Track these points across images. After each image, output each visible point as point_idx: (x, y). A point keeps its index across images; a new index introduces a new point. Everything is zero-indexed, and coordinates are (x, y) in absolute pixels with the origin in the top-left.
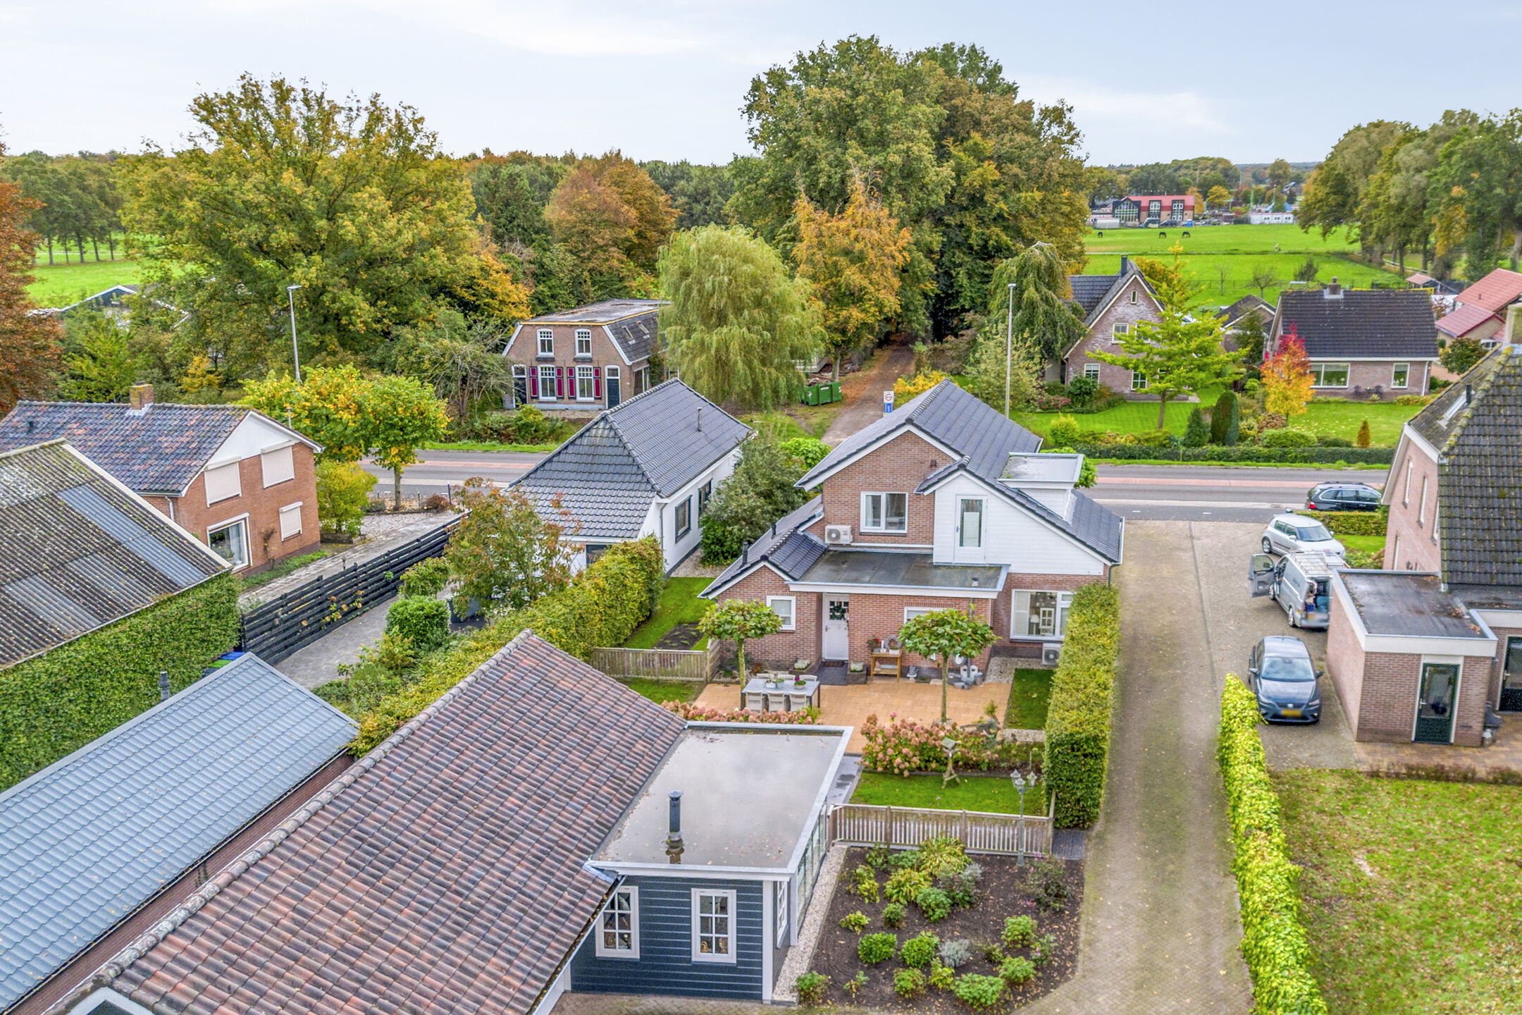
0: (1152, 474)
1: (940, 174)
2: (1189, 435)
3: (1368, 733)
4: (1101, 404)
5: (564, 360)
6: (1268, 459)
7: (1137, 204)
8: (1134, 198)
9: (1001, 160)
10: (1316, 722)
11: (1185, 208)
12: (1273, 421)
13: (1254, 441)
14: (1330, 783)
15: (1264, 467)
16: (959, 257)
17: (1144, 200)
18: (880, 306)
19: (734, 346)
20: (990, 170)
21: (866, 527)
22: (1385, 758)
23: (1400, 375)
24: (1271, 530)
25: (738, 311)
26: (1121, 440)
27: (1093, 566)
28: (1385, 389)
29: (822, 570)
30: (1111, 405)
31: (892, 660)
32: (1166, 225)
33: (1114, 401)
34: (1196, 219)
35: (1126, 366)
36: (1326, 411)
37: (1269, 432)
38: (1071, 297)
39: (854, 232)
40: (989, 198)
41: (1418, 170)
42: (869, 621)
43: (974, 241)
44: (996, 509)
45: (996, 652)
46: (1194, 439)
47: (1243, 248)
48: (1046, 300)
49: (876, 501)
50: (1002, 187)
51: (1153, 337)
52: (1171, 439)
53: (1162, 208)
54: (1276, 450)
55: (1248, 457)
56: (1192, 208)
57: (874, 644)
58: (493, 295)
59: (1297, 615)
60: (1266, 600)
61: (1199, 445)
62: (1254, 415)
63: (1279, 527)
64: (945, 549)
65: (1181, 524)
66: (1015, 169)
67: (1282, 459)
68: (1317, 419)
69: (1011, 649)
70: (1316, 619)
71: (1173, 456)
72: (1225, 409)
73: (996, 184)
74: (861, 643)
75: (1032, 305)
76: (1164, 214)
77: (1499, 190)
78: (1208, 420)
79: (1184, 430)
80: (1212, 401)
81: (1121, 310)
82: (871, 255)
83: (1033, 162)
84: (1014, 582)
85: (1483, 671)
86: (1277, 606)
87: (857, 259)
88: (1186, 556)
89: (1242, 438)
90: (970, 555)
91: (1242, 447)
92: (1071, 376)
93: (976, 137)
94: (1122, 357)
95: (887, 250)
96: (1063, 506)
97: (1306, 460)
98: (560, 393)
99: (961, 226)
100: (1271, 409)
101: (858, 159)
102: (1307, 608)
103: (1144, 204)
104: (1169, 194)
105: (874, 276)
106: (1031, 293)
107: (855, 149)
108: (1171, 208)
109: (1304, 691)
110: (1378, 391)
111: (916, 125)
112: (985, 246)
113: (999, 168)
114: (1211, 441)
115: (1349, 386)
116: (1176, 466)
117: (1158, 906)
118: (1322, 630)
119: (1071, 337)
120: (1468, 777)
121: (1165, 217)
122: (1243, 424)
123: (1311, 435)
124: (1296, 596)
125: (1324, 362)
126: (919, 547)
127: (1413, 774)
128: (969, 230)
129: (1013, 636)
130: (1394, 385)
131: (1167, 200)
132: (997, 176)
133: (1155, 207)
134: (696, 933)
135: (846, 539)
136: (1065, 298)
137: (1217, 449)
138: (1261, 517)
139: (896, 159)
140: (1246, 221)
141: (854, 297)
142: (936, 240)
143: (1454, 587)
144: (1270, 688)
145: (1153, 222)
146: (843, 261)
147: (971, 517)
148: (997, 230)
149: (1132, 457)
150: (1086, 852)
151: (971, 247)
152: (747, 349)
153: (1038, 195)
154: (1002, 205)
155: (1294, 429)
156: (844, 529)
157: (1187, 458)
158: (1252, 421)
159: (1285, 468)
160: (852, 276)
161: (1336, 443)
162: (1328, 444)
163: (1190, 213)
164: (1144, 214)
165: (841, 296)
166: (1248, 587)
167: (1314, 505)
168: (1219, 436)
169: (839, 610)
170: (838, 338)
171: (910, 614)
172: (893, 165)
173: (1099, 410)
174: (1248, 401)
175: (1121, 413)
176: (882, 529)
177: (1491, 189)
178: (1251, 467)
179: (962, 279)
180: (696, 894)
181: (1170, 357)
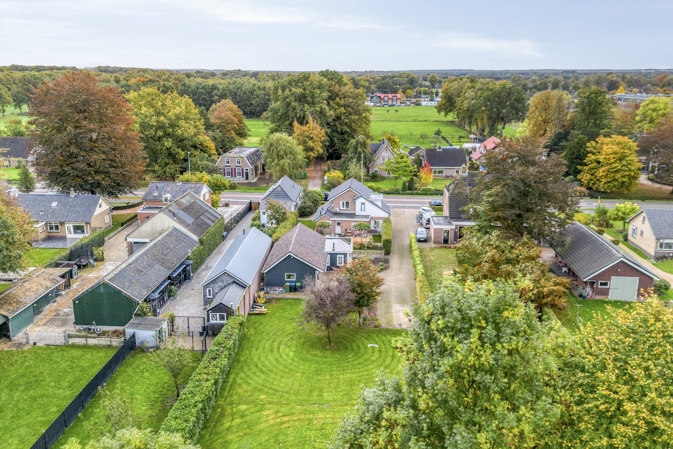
0: (394, 198)
1: (331, 113)
2: (403, 188)
3: (435, 242)
4: (379, 179)
5: (233, 166)
6: (422, 194)
7: (380, 97)
8: (378, 95)
9: (345, 106)
10: (427, 241)
11: (397, 99)
12: (424, 185)
13: (419, 190)
14: (428, 249)
15: (421, 196)
16: (335, 134)
17: (382, 96)
18: (318, 151)
19: (286, 164)
20: (343, 110)
21: (341, 208)
22: (437, 245)
23: (457, 172)
24: (421, 210)
25: (286, 155)
26: (386, 190)
27: (386, 215)
28: (454, 176)
29: (334, 216)
30: (382, 180)
31: (350, 233)
32: (390, 106)
33: (383, 179)
34: (401, 103)
35: (386, 170)
36: (439, 181)
37: (422, 188)
38: (370, 150)
39: (310, 132)
40: (342, 118)
41: (473, 99)
42: (344, 225)
43: (338, 130)
44: (368, 204)
45: (368, 232)
46: (404, 189)
47: (418, 119)
48: (364, 151)
49: (343, 203)
50: (346, 114)
51: (393, 163)
52: (398, 189)
53: (389, 99)
54: (424, 192)
55: (417, 194)
56: (400, 99)
57: (346, 230)
58: (207, 147)
59: (424, 225)
60: (419, 223)
61: (405, 191)
62: (419, 183)
63: (423, 209)
64: (358, 212)
65: (402, 209)
66: (350, 109)
67: (426, 194)
68: (435, 184)
69: (371, 232)
70: (428, 226)
71: (399, 194)
72: (411, 182)
73: (344, 113)
74: (344, 230)
75: (360, 153)
76: (390, 101)
77: (495, 110)
78: (407, 184)
79: (401, 187)
80: (408, 179)
81: (383, 154)
82: (315, 137)
83: (355, 107)
84: (372, 218)
85: (453, 231)
86: (421, 224)
87: (311, 139)
88: (403, 216)
89: (416, 189)
90: (363, 213)
91: (416, 191)
92: (371, 172)
93: (338, 99)
94: (385, 167)
95: (319, 136)
96: (379, 204)
97: (432, 195)
98: (232, 175)
99: (335, 125)
100: (423, 181)
101: (308, 109)
102: (427, 224)
103: (382, 97)
104: (391, 93)
105: (316, 143)
106: (359, 150)
107: (307, 107)
108: (392, 99)
109: (425, 236)
110: (452, 176)
111: (323, 99)
112: (342, 131)
113: (345, 109)
114: (408, 190)
115: (444, 175)
116: (400, 196)
117: (401, 263)
118: (429, 228)
119: (370, 162)
120: (450, 248)
121: (390, 102)
122: (416, 185)
123: (433, 188)
124: (424, 221)
125: (438, 168)
126: (353, 212)
127: (441, 247)
128: (337, 127)
129: (371, 229)
130: (456, 174)
131: (390, 96)
132: (345, 111)
133: (386, 99)
134: (338, 262)
135: (338, 211)
136: (369, 150)
137: (410, 192)
138: (419, 208)
139: (318, 109)
140: (420, 105)
141: (312, 149)
142: (329, 131)
143: (451, 218)
144: (418, 236)
145: (386, 105)
146: (307, 139)
147: (363, 206)
148: (346, 127)
149: (389, 194)
150: (389, 257)
151: (338, 132)
152: (289, 164)
153: (357, 117)
154: (346, 120)
155: (428, 187)
156: (338, 208)
157: (402, 194)
158: (418, 185)
159: (426, 197)
160: (310, 144)
161: (439, 190)
162: (437, 191)
163: (399, 101)
164: (382, 101)
165: (308, 149)
166: (416, 221)
167: (431, 205)
168: (410, 188)
169: (339, 224)
170: (307, 160)
171: (353, 224)
172: (318, 111)
173: (379, 181)
174: (418, 179)
175: (385, 182)
176: (345, 208)
177: (492, 109)
178: (418, 196)
179: (336, 140)
180: (338, 256)
181: (397, 168)
